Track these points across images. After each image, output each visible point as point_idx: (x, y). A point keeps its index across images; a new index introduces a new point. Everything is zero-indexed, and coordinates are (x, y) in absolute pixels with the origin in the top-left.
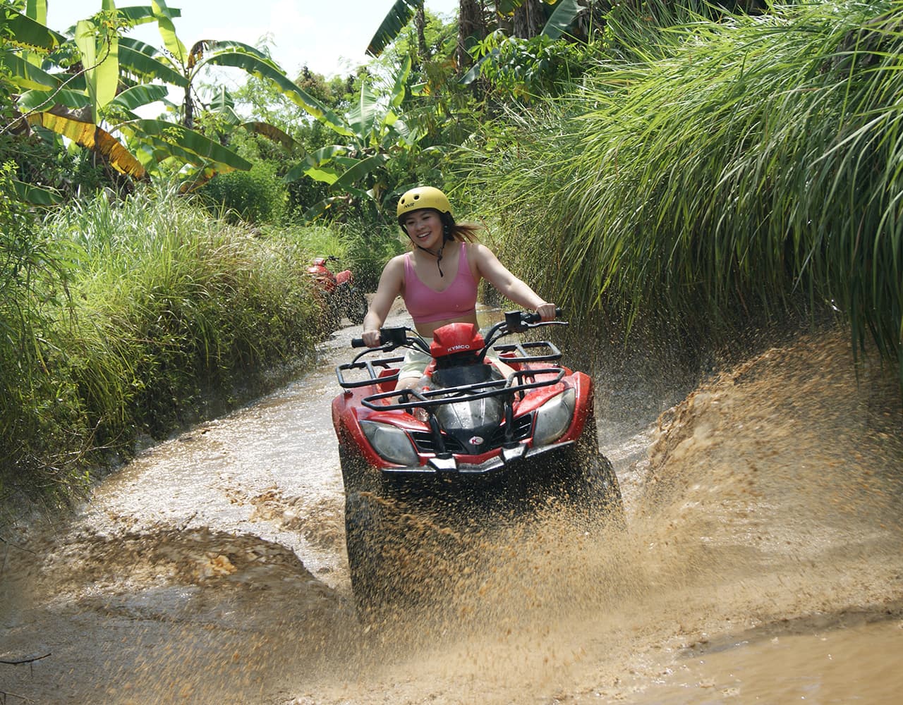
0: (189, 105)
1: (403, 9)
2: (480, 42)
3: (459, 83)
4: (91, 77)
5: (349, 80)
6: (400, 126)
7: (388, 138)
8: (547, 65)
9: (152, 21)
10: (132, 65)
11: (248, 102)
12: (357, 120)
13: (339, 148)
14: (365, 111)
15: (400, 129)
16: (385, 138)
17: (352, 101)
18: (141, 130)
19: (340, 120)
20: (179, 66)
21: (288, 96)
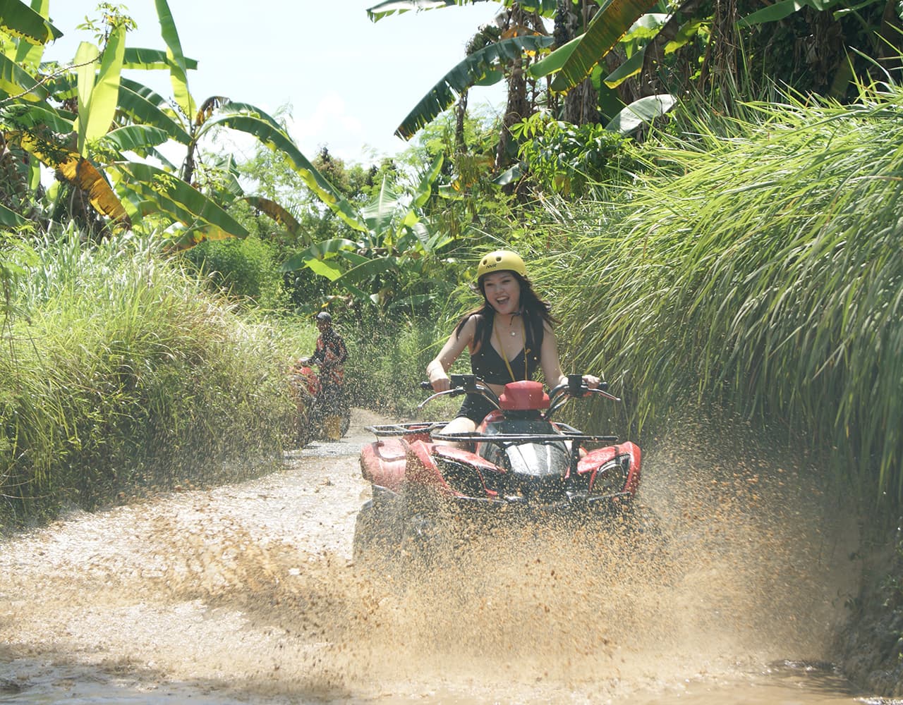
0: (190, 166)
1: (444, 91)
2: (524, 120)
3: (494, 182)
4: (85, 105)
5: (371, 170)
6: (420, 230)
7: (404, 240)
8: (596, 156)
9: (164, 68)
10: (133, 110)
11: (255, 178)
12: (373, 215)
13: (348, 242)
14: (383, 208)
15: (419, 232)
16: (400, 240)
17: (370, 194)
18: (131, 173)
19: (354, 211)
20: (186, 122)
21: (300, 176)
